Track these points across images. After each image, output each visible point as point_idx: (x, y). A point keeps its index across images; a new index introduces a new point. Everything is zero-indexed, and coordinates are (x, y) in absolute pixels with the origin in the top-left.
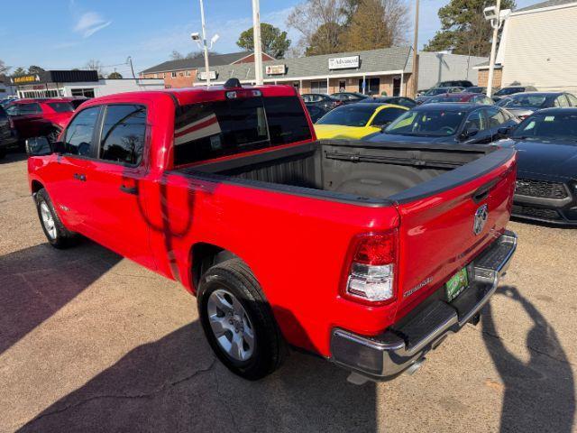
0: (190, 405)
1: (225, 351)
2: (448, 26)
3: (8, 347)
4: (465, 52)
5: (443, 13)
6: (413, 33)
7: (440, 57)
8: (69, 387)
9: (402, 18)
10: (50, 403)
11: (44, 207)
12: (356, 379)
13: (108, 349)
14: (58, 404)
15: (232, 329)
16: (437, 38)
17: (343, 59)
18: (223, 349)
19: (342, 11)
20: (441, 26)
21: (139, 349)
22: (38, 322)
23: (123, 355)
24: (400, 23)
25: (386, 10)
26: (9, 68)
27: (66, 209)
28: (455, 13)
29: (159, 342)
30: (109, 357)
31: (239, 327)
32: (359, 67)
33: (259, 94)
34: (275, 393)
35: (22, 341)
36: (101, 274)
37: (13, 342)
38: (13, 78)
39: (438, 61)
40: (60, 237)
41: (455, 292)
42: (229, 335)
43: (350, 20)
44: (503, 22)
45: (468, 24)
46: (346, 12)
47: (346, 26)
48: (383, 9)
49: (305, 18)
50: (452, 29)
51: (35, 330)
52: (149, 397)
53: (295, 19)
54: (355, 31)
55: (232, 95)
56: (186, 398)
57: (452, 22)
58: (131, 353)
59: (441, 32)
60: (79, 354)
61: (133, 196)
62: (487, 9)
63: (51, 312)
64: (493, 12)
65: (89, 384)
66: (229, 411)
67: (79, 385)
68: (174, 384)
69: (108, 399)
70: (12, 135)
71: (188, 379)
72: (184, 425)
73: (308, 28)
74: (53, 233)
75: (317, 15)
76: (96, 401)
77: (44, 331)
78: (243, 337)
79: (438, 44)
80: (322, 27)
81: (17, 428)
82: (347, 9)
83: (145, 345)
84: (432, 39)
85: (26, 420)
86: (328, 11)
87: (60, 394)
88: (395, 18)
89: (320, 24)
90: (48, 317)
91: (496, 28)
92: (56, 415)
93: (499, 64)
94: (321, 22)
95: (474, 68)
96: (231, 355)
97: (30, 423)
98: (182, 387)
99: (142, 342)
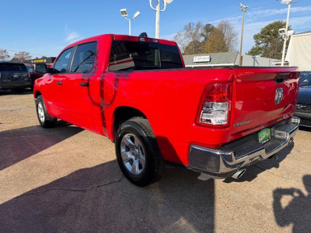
0: (106, 196)
1: (128, 171)
2: (259, 44)
3: (11, 165)
4: (268, 57)
5: (256, 37)
6: (240, 46)
7: (254, 58)
8: (40, 184)
9: (234, 39)
10: (29, 190)
11: (40, 105)
12: (203, 177)
13: (64, 169)
14: (33, 190)
15: (133, 157)
16: (253, 49)
17: (201, 57)
18: (128, 170)
19: (202, 35)
20: (255, 43)
21: (81, 170)
22: (29, 156)
23: (72, 172)
24: (233, 41)
25: (225, 34)
26: (31, 56)
27: (51, 103)
28: (263, 37)
29: (92, 168)
30: (64, 173)
31: (137, 156)
32: (210, 61)
33: (157, 42)
34: (155, 194)
35: (19, 163)
36: (65, 139)
37: (14, 163)
38: (33, 60)
39: (253, 59)
40: (46, 121)
41: (263, 140)
42: (131, 161)
43: (206, 39)
44: (290, 36)
45: (269, 43)
46: (204, 35)
47: (203, 42)
48: (224, 34)
49: (182, 38)
50: (261, 46)
51: (27, 159)
52: (83, 191)
53: (177, 38)
54: (208, 45)
55: (142, 39)
56: (104, 193)
57: (261, 42)
58: (76, 172)
59: (255, 47)
60: (49, 170)
61: (86, 87)
62: (280, 30)
63: (36, 152)
64: (284, 31)
65: (51, 183)
66: (128, 200)
67: (46, 183)
68: (98, 186)
69: (61, 190)
70: (29, 81)
71: (106, 185)
72: (102, 205)
73: (184, 43)
74: (43, 120)
75: (189, 37)
76: (54, 191)
77: (32, 159)
78: (139, 161)
79: (254, 52)
80: (191, 42)
81: (10, 199)
82: (205, 34)
83: (84, 169)
84: (250, 50)
85: (15, 196)
86: (195, 35)
87: (35, 186)
88: (230, 39)
89: (190, 41)
90: (35, 154)
91: (286, 40)
92: (32, 195)
93: (287, 62)
94: (191, 40)
95: (273, 63)
96: (131, 172)
97: (17, 197)
98: (102, 188)
99: (83, 168)
